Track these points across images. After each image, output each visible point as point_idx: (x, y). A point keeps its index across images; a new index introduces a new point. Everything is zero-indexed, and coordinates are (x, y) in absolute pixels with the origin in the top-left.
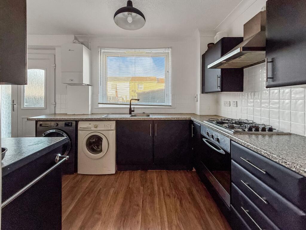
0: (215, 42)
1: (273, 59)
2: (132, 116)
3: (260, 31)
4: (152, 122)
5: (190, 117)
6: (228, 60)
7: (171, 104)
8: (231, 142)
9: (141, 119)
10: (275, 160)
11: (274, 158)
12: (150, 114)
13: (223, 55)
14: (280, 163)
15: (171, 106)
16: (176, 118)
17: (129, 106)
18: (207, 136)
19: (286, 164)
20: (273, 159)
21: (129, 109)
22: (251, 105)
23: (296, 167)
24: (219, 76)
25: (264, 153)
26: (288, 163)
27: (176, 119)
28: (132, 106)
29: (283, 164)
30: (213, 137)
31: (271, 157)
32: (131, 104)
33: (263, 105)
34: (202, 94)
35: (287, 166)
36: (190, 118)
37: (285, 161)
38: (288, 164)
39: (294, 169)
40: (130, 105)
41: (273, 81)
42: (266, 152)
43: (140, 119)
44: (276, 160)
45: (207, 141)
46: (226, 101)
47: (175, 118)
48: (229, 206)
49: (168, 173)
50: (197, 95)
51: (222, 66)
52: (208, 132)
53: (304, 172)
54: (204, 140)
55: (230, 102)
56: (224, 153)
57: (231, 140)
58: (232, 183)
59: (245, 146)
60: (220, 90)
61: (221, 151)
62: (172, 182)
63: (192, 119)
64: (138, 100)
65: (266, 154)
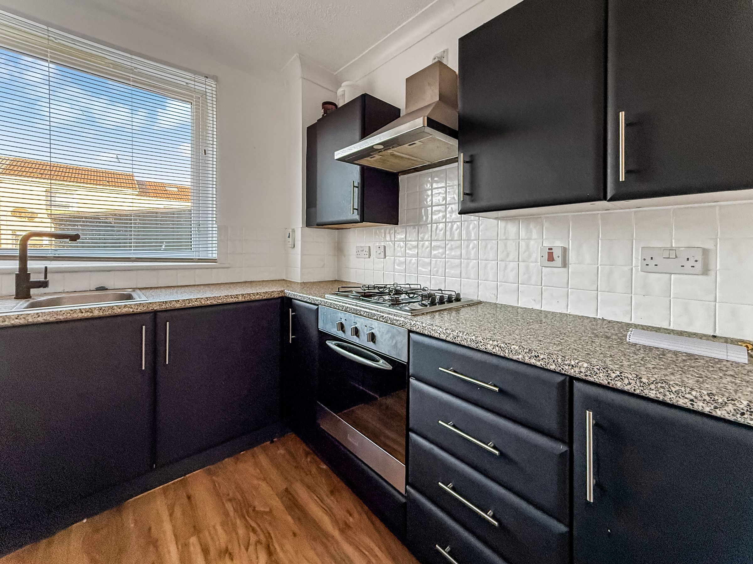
0: (340, 104)
1: (472, 156)
2: (33, 305)
3: (438, 99)
4: (148, 317)
5: (283, 289)
6: (387, 145)
7: (215, 256)
8: (409, 336)
9: (96, 313)
10: (515, 358)
11: (514, 352)
12: (134, 289)
13: (365, 134)
14: (527, 360)
15: (214, 261)
16: (243, 295)
17: (15, 265)
18: (340, 334)
19: (538, 358)
20: (511, 357)
21: (13, 278)
22: (413, 252)
23: (556, 361)
24: (356, 185)
25: (492, 347)
26: (542, 357)
27: (241, 299)
28: (31, 265)
29: (533, 361)
30: (356, 332)
31: (507, 352)
32: (29, 253)
33: (434, 252)
34: (307, 229)
35: (538, 364)
36: (282, 291)
37: (537, 355)
38: (542, 359)
39: (553, 367)
40: (23, 258)
41: (472, 201)
42: (495, 343)
43: (90, 315)
44: (517, 357)
45: (339, 346)
46: (362, 247)
47: (237, 296)
48: (403, 492)
49: (209, 473)
50: (293, 231)
51: (368, 159)
52: (343, 321)
53: (570, 367)
54: (331, 344)
55: (369, 247)
56: (389, 367)
57: (410, 331)
58: (412, 435)
59: (448, 339)
60: (357, 217)
61: (382, 364)
62: (230, 500)
63: (289, 293)
64: (75, 238)
65: (497, 348)
